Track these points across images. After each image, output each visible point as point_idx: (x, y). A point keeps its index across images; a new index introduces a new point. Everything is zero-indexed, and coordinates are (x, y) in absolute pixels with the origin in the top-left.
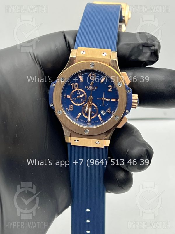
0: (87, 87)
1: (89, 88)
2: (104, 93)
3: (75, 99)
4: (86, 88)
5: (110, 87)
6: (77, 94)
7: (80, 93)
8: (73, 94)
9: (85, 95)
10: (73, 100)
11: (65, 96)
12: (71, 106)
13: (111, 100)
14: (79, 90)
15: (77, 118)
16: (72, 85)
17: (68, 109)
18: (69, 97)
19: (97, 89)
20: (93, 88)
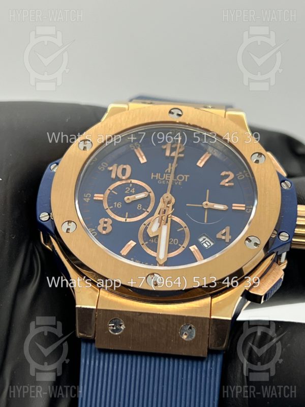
0: (158, 176)
1: (162, 177)
2: (208, 191)
3: (119, 205)
4: (155, 178)
5: (227, 176)
6: (126, 192)
7: (134, 189)
8: (113, 191)
9: (149, 195)
10: (112, 207)
11: (87, 196)
12: (105, 223)
13: (232, 206)
14: (133, 184)
15: (121, 252)
16: (111, 168)
17: (94, 230)
18: (102, 199)
19: (186, 180)
20: (175, 178)
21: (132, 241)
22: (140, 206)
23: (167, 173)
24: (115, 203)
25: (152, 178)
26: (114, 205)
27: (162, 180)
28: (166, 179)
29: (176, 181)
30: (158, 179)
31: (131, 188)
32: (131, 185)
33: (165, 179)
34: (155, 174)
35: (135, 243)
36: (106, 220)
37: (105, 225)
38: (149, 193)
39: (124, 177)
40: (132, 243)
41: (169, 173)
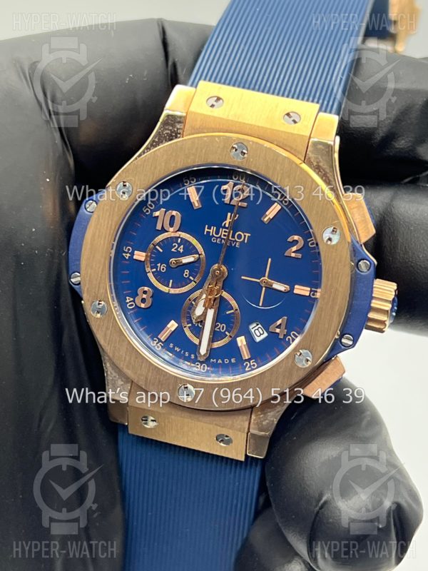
0: (213, 230)
1: (217, 232)
2: (270, 260)
3: (162, 267)
4: (208, 233)
5: (295, 242)
6: (173, 250)
7: (182, 246)
8: (157, 247)
9: (199, 258)
10: (155, 270)
11: (126, 251)
12: (145, 292)
13: (294, 288)
14: (182, 238)
15: (159, 337)
16: (157, 214)
17: (132, 299)
18: (143, 259)
19: (246, 241)
20: (233, 237)
21: (173, 322)
22: (187, 272)
23: (225, 227)
24: (159, 265)
25: (205, 233)
26: (157, 267)
27: (217, 238)
28: (222, 237)
29: (234, 241)
30: (213, 236)
31: (179, 245)
32: (180, 239)
33: (220, 237)
34: (209, 228)
35: (176, 325)
36: (146, 289)
37: (144, 296)
38: (199, 255)
39: (171, 229)
40: (173, 325)
41: (227, 228)
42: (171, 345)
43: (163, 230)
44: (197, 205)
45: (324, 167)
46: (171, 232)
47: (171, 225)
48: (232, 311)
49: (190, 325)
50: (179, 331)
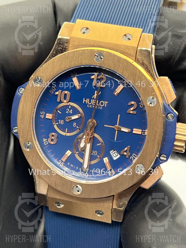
0: (87, 101)
1: (90, 102)
2: (119, 116)
3: (62, 122)
4: (85, 102)
5: (132, 105)
6: (67, 112)
7: (71, 110)
8: (58, 111)
9: (81, 116)
10: (58, 123)
11: (42, 114)
12: (53, 136)
13: (133, 131)
14: (71, 106)
15: (62, 159)
16: (57, 93)
17: (46, 140)
18: (51, 118)
19: (106, 106)
20: (99, 104)
21: (69, 151)
22: (75, 124)
23: (94, 99)
24: (60, 120)
25: (83, 102)
27: (90, 105)
28: (93, 104)
29: (99, 106)
30: (88, 104)
31: (70, 110)
32: (70, 106)
34: (85, 100)
35: (71, 153)
36: (53, 134)
37: (53, 138)
38: (81, 114)
39: (65, 101)
40: (69, 153)
41: (95, 99)
42: (69, 164)
43: (61, 102)
44: (78, 87)
45: (146, 63)
46: (65, 103)
47: (65, 98)
48: (100, 144)
49: (78, 152)
50: (72, 156)
